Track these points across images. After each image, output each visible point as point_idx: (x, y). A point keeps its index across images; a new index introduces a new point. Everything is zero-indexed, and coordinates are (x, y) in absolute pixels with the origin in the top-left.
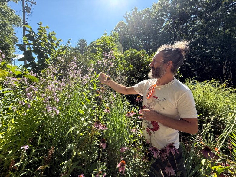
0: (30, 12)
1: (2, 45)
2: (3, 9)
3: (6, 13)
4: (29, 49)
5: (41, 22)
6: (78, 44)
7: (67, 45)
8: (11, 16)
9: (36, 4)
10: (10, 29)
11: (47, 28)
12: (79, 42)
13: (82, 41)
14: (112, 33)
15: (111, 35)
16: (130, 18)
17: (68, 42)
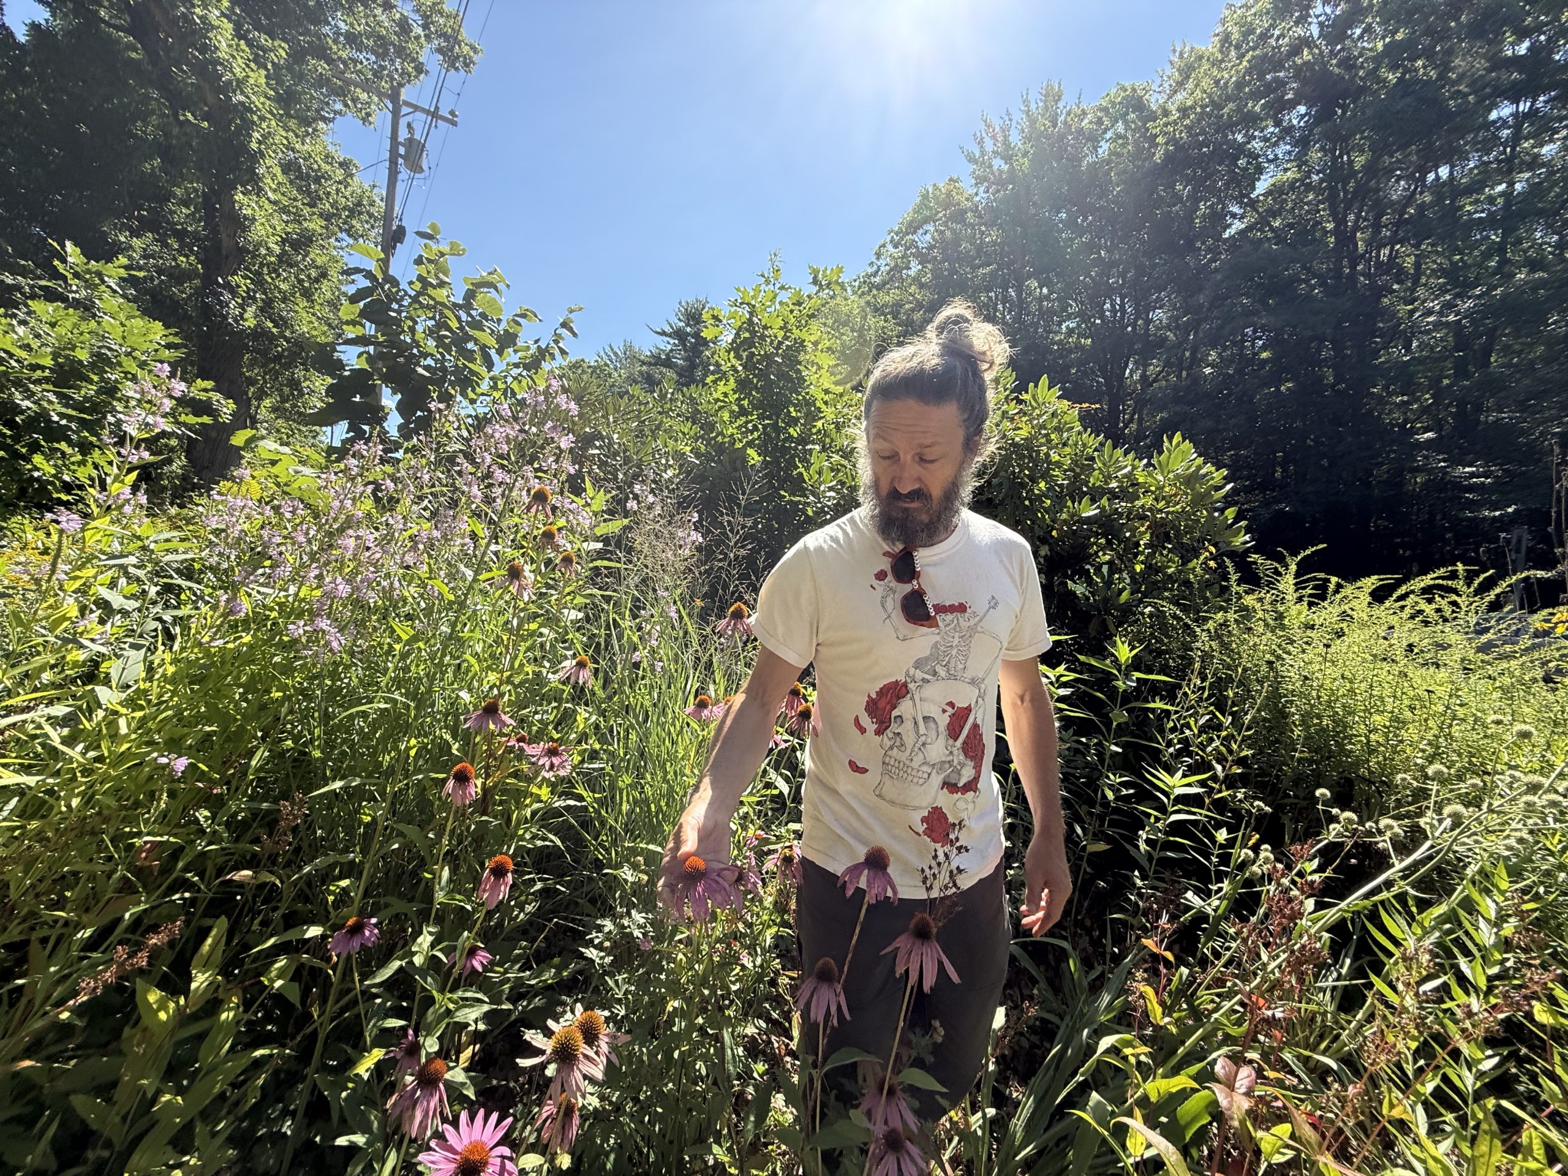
0: (425, 166)
1: (277, 346)
2: (305, 159)
3: (317, 180)
4: (366, 367)
5: (433, 227)
6: (670, 336)
7: (556, 342)
8: (338, 191)
9: (454, 124)
10: (325, 259)
11: (455, 251)
12: (674, 320)
13: (694, 317)
14: (882, 262)
15: (875, 274)
16: (1008, 159)
17: (564, 325)
